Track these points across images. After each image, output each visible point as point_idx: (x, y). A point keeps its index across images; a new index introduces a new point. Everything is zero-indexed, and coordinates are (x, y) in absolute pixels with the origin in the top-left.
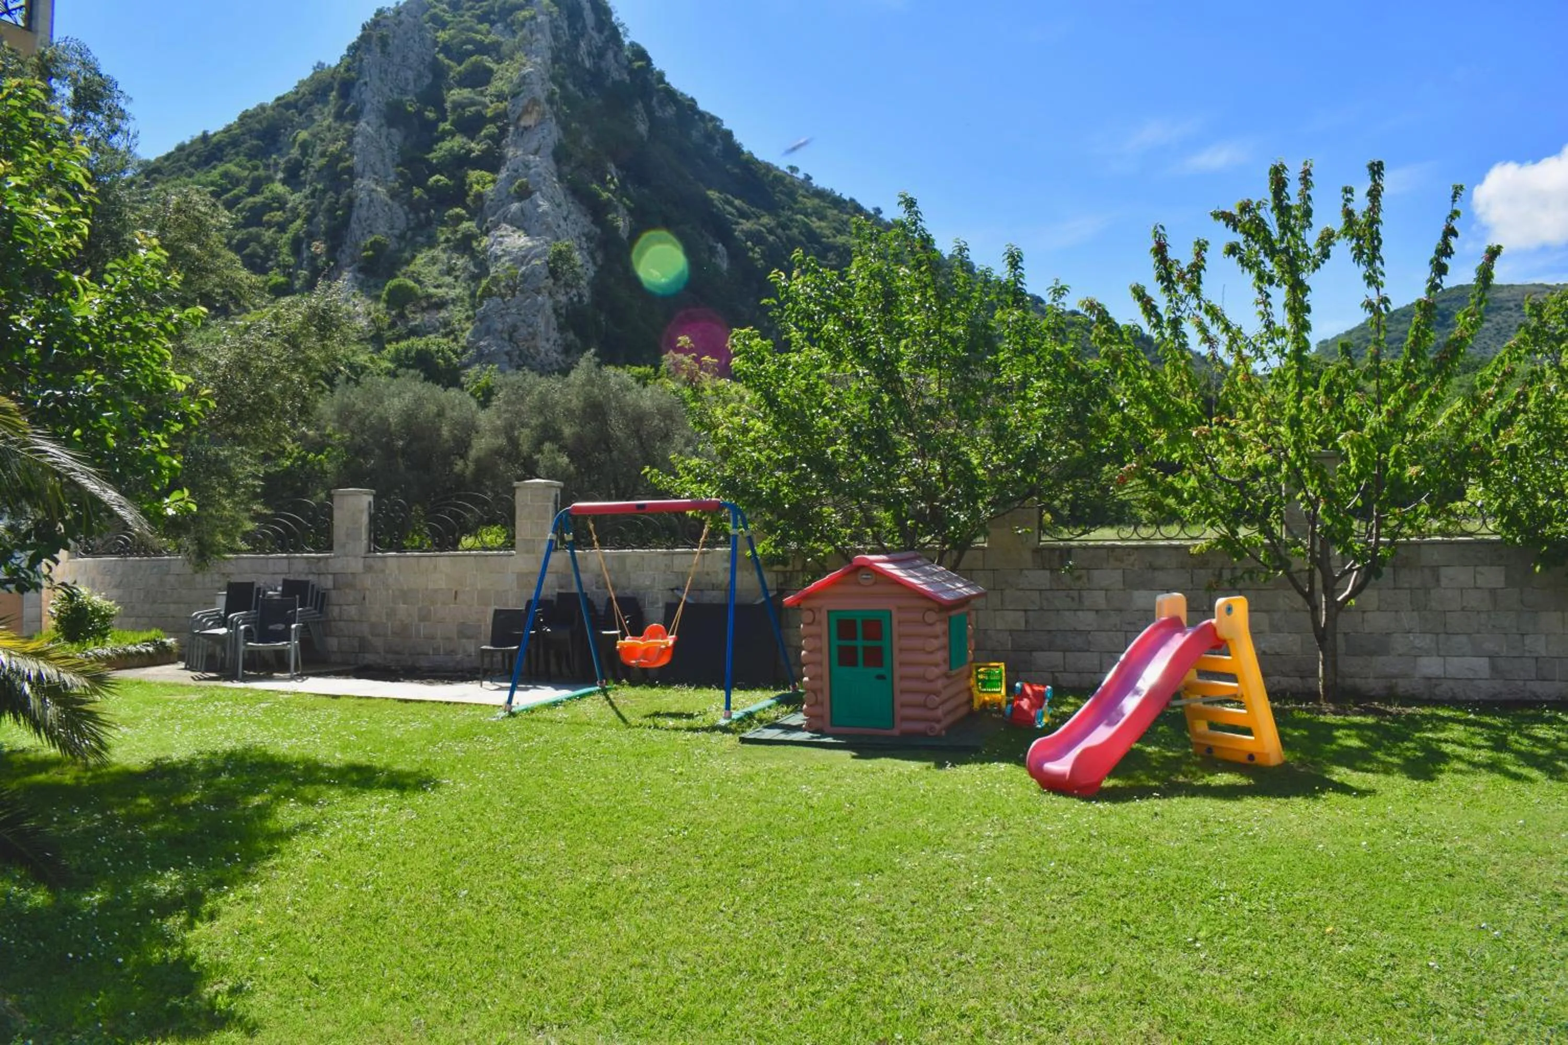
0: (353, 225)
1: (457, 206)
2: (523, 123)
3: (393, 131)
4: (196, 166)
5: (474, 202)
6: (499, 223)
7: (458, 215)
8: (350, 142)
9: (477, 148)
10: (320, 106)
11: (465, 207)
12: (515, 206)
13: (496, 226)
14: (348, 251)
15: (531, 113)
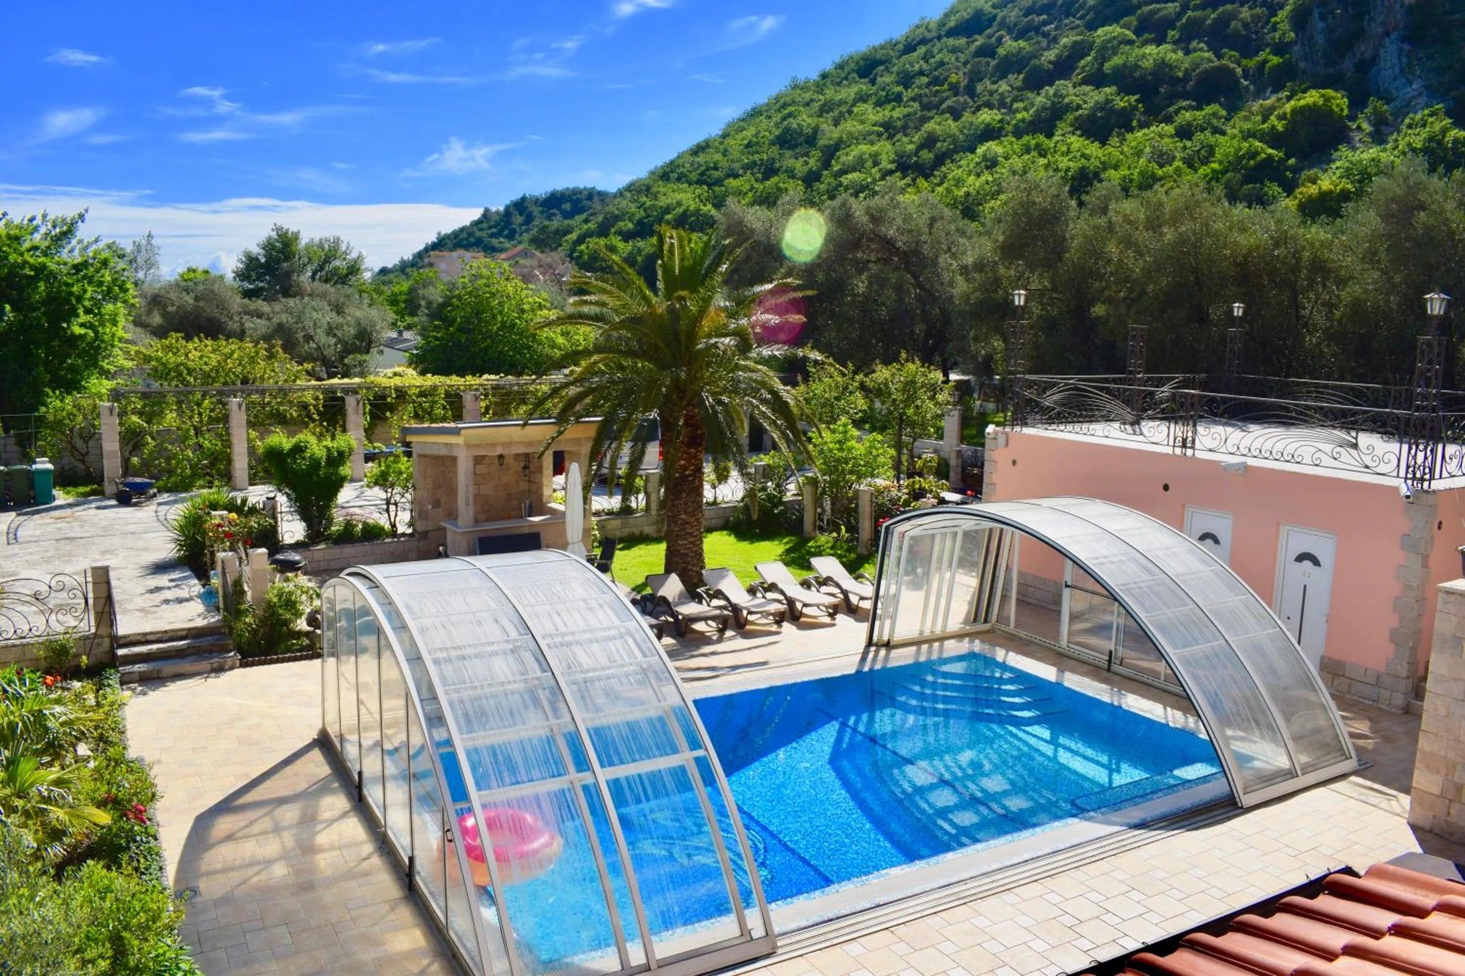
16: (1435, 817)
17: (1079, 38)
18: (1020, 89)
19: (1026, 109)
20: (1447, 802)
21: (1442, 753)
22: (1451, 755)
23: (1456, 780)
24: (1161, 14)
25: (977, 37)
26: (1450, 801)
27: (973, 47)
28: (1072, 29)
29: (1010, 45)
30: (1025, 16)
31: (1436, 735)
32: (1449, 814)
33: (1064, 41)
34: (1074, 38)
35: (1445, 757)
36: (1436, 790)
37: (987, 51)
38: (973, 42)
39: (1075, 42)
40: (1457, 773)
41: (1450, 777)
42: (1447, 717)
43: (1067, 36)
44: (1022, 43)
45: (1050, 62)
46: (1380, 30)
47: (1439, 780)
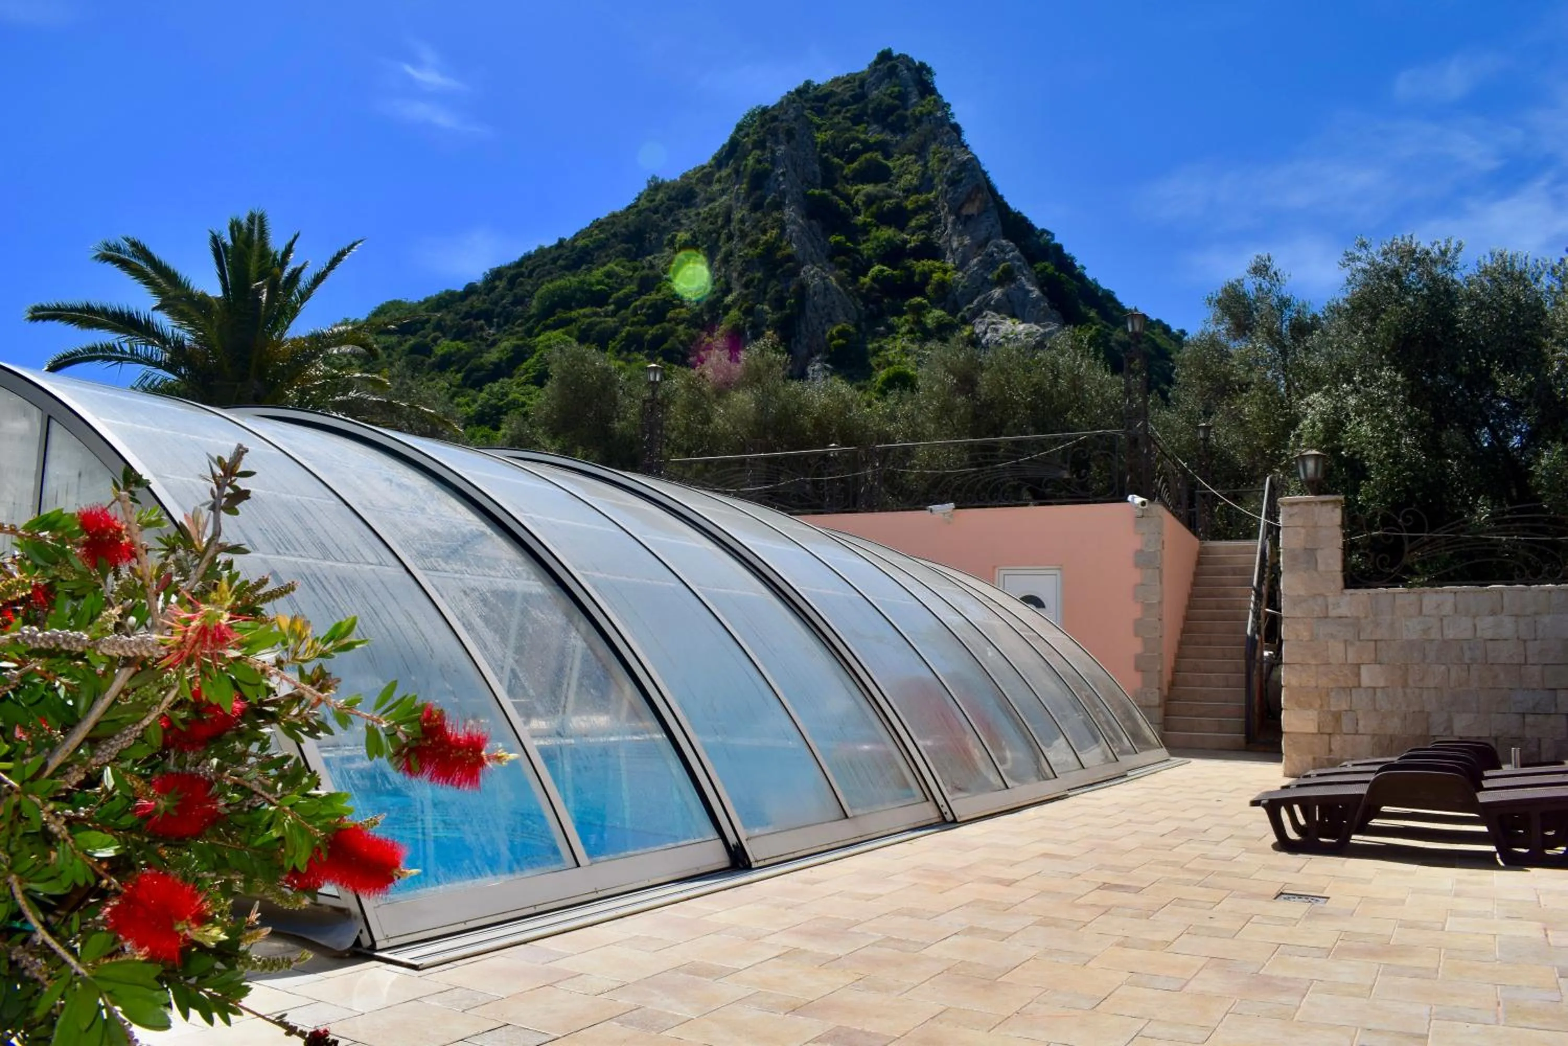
0: (809, 314)
1: (918, 296)
2: (964, 212)
3: (814, 222)
4: (567, 268)
5: (935, 291)
6: (981, 311)
7: (920, 303)
8: (783, 229)
9: (914, 241)
10: (684, 211)
11: (925, 296)
12: (997, 293)
13: (977, 313)
14: (805, 341)
15: (973, 201)
16: (1314, 759)
17: (520, 342)
18: (459, 386)
19: (468, 405)
20: (1326, 737)
21: (1313, 684)
22: (1324, 682)
23: (1333, 709)
24: (603, 325)
25: (409, 337)
26: (1330, 734)
27: (406, 346)
28: (511, 334)
29: (444, 346)
30: (463, 319)
31: (1301, 664)
32: (1330, 750)
33: (505, 344)
34: (515, 342)
35: (1317, 687)
36: (1312, 728)
37: (423, 350)
38: (406, 341)
39: (517, 346)
40: (1333, 701)
41: (1326, 708)
42: (1311, 640)
43: (508, 340)
44: (460, 344)
45: (492, 363)
46: (805, 351)
47: (1312, 714)
